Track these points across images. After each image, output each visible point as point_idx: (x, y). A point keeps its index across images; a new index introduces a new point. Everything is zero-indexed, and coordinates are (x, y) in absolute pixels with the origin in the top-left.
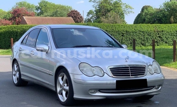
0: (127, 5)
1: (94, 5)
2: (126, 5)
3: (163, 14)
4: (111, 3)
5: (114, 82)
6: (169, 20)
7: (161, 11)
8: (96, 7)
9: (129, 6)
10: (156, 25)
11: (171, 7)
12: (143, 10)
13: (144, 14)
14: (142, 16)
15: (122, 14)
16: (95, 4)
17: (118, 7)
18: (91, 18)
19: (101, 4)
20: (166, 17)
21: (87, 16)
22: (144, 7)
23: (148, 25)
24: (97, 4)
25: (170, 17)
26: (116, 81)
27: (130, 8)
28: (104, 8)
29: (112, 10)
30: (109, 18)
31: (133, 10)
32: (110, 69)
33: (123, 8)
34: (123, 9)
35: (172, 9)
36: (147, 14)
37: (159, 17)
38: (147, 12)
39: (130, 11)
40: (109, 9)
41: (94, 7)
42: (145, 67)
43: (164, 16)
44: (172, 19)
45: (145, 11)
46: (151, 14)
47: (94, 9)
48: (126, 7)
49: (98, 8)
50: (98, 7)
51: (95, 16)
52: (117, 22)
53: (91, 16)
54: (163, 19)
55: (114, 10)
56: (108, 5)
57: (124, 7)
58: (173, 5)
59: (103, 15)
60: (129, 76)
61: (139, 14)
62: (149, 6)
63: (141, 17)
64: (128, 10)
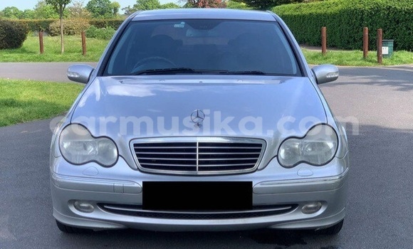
5: (136, 185)
26: (144, 183)
32: (135, 145)
42: (260, 145)
60: (194, 169)
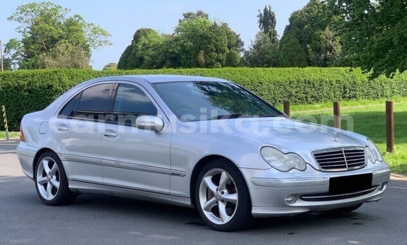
0: (97, 26)
1: (18, 28)
2: (93, 27)
3: (182, 46)
4: (60, 23)
6: (195, 58)
7: (177, 40)
8: (24, 33)
9: (101, 30)
10: (195, 69)
11: (198, 32)
12: (137, 38)
13: (140, 46)
14: (136, 51)
15: (86, 48)
16: (22, 24)
17: (77, 31)
18: (14, 57)
19: (37, 24)
20: (187, 52)
21: (5, 52)
22: (138, 31)
23: (179, 70)
24: (26, 25)
25: (198, 53)
27: (104, 33)
28: (43, 33)
29: (61, 37)
30: (61, 56)
31: (109, 38)
32: (315, 155)
33: (87, 33)
34: (88, 37)
35: (201, 36)
36: (146, 47)
37: (173, 53)
38: (147, 42)
39: (102, 40)
40: (56, 37)
41: (20, 32)
42: (363, 151)
43: (184, 50)
44: (201, 57)
45: (143, 40)
46: (156, 48)
47: (20, 37)
48: (95, 31)
49: (29, 35)
50: (30, 33)
51: (23, 54)
52: (79, 66)
53: (13, 52)
54: (183, 57)
55: (66, 39)
56: (53, 28)
57: (90, 32)
58: (201, 28)
59: (42, 50)
61: (129, 47)
62: (149, 30)
63: (135, 54)
64: (98, 39)
